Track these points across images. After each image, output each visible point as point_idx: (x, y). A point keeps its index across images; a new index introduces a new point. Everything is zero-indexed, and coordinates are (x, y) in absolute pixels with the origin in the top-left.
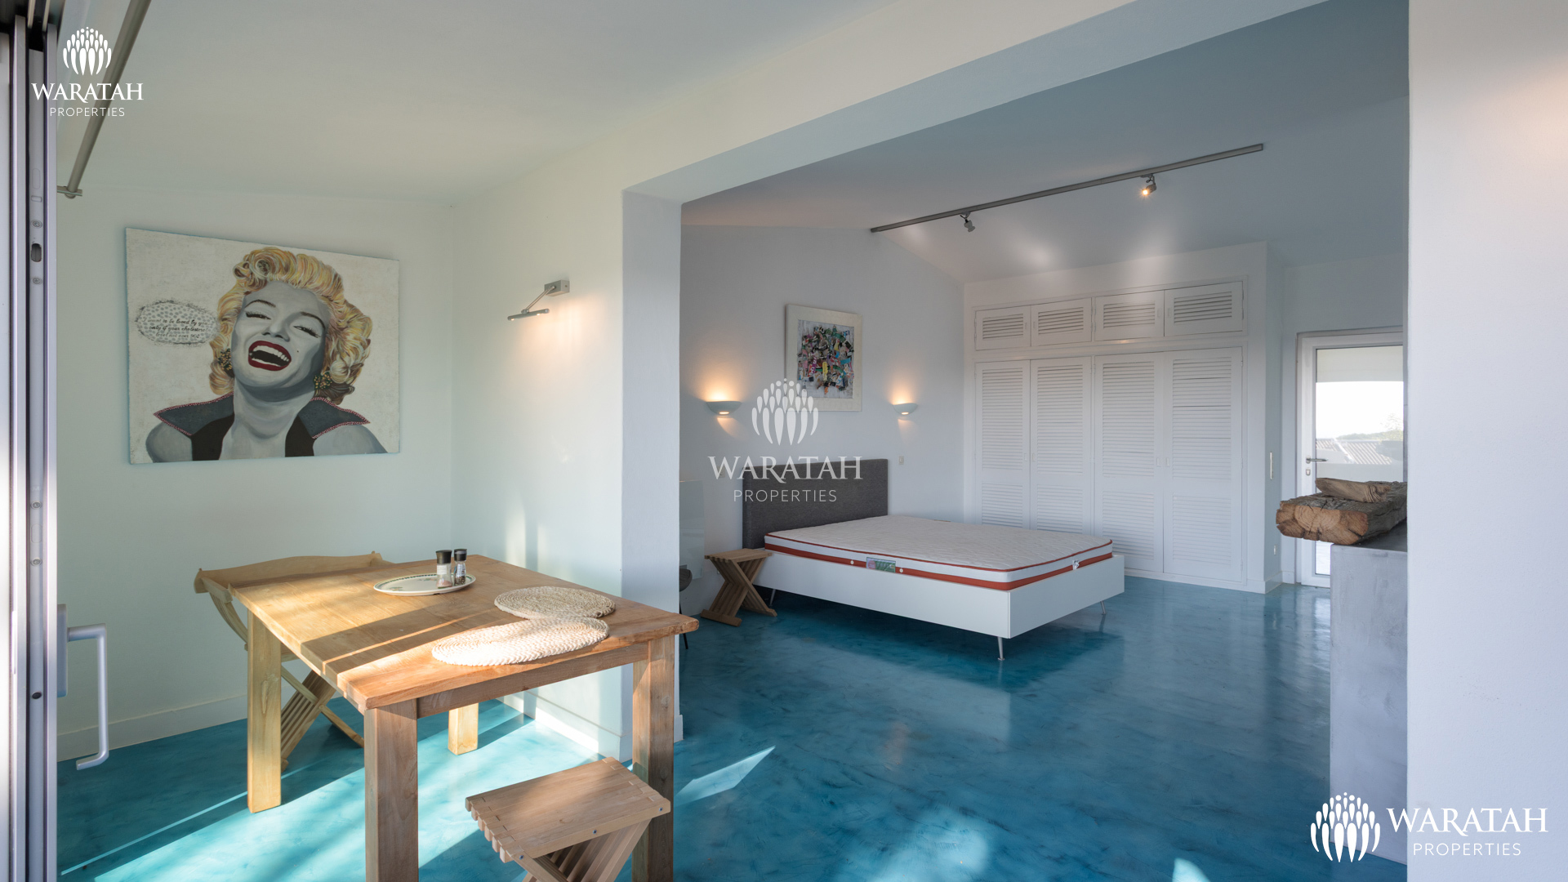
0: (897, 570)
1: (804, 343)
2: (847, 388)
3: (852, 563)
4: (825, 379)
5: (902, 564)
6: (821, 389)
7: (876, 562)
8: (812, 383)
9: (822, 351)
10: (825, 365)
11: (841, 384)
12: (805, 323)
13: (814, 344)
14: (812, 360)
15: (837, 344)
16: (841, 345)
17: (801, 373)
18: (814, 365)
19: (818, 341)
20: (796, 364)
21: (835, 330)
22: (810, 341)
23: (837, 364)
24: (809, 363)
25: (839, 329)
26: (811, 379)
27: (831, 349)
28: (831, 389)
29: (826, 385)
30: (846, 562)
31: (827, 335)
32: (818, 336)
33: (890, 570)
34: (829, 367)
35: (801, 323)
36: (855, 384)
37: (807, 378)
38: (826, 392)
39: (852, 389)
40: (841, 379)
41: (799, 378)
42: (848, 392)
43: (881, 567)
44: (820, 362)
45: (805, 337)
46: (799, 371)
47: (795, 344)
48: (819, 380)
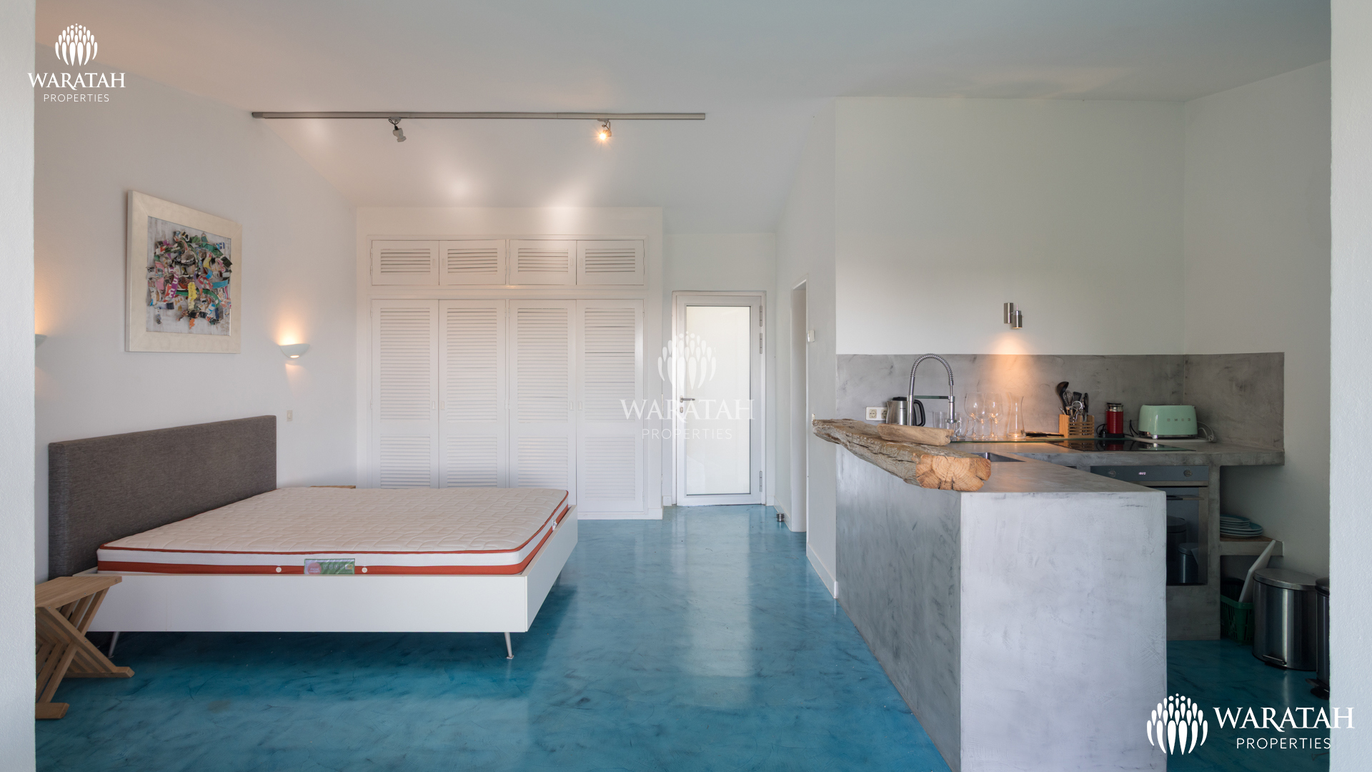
0: (358, 571)
1: (158, 251)
2: (222, 322)
3: (279, 570)
4: (191, 307)
5: (363, 561)
6: (184, 322)
7: (321, 564)
8: (170, 312)
9: (185, 266)
10: (192, 287)
11: (212, 315)
12: (159, 223)
13: (173, 255)
14: (172, 277)
15: (208, 259)
16: (213, 261)
17: (154, 296)
18: (174, 286)
19: (181, 253)
20: (145, 282)
21: (204, 239)
22: (168, 250)
23: (208, 287)
24: (167, 281)
25: (211, 240)
26: (170, 306)
27: (200, 265)
28: (199, 322)
29: (192, 315)
30: (269, 570)
31: (194, 245)
32: (180, 244)
33: (346, 572)
34: (197, 289)
35: (153, 222)
36: (231, 317)
37: (163, 304)
38: (191, 325)
39: (228, 323)
40: (213, 308)
41: (150, 303)
42: (222, 327)
43: (327, 570)
44: (183, 282)
45: (161, 243)
46: (150, 293)
47: (143, 252)
48: (180, 308)
